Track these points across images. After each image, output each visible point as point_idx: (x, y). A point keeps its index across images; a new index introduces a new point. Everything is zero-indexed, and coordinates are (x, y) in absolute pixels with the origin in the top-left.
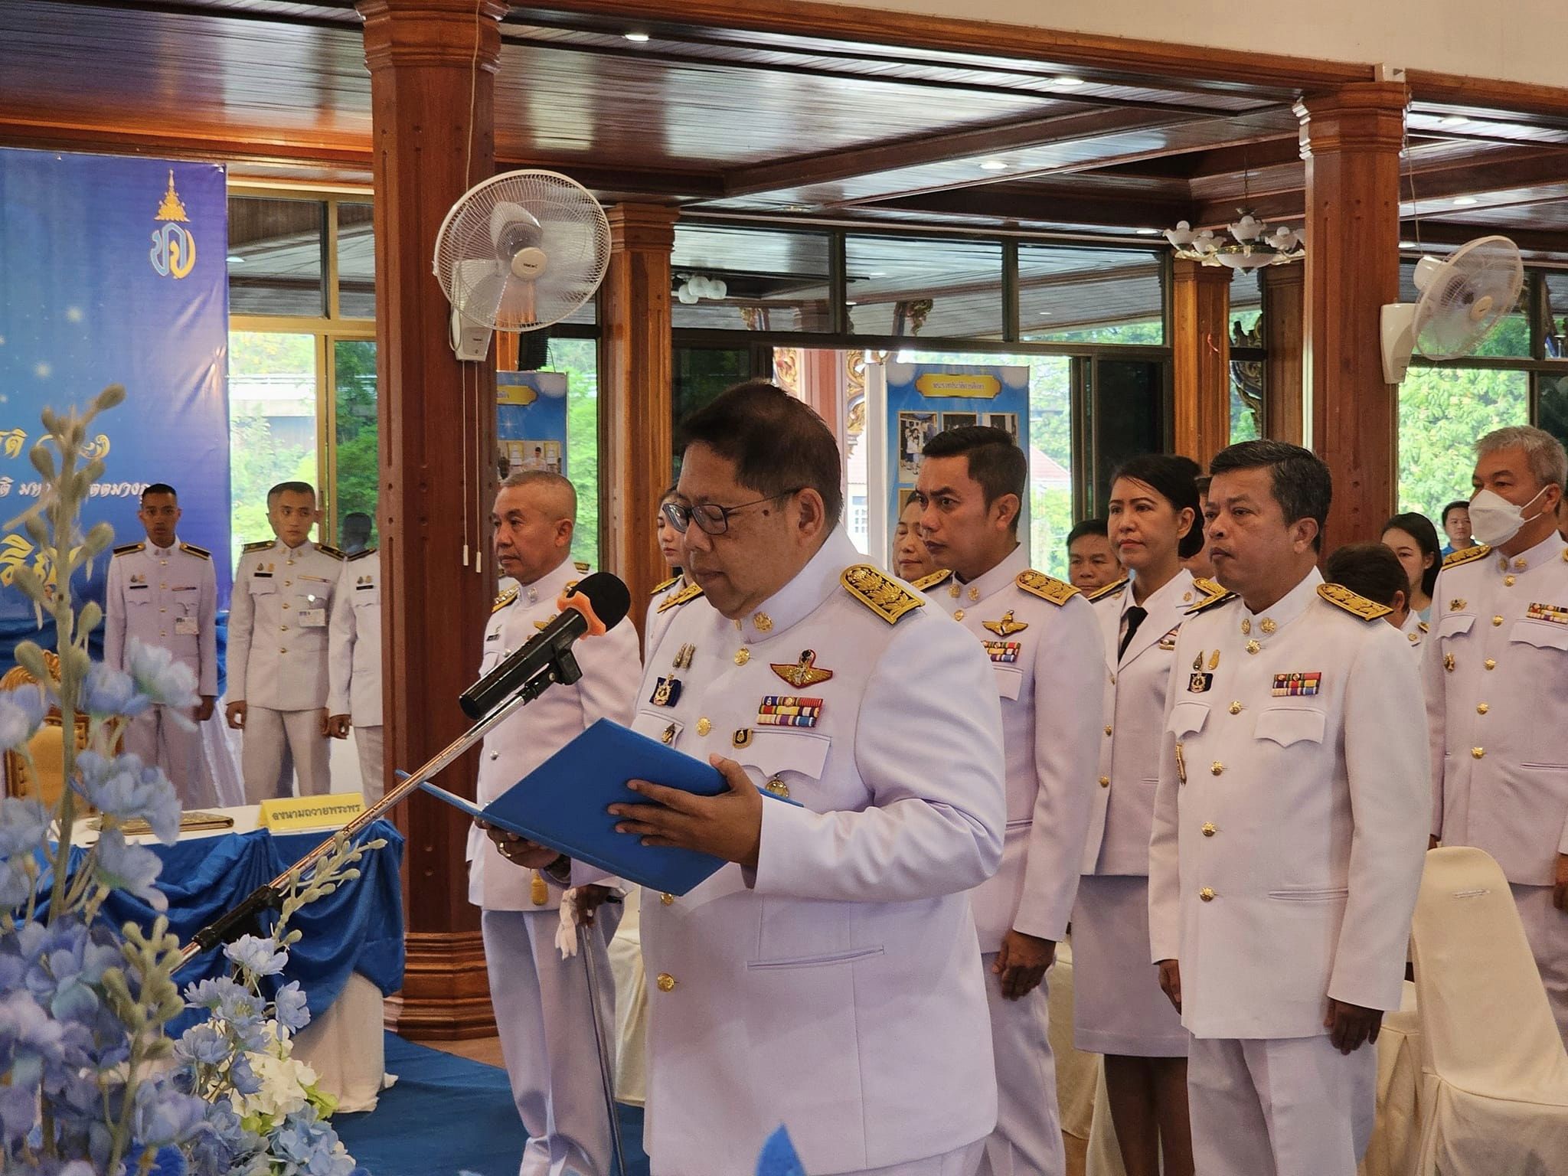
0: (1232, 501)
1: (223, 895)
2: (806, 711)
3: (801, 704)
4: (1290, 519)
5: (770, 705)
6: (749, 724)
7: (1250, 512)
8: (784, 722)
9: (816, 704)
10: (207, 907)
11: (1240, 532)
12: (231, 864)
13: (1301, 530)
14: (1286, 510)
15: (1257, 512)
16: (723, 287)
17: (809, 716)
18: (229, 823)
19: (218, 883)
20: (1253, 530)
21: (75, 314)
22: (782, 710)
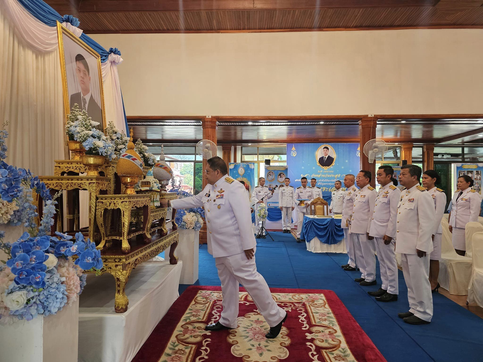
0: (402, 173)
1: (327, 225)
2: (222, 196)
3: (221, 195)
4: (412, 176)
5: (217, 196)
6: (215, 199)
7: (405, 175)
8: (219, 198)
9: (223, 195)
10: (325, 226)
11: (403, 178)
12: (328, 222)
13: (414, 177)
14: (411, 174)
15: (406, 175)
16: (450, 156)
17: (222, 197)
18: (332, 217)
19: (327, 224)
20: (405, 177)
21: (347, 161)
22: (219, 196)
